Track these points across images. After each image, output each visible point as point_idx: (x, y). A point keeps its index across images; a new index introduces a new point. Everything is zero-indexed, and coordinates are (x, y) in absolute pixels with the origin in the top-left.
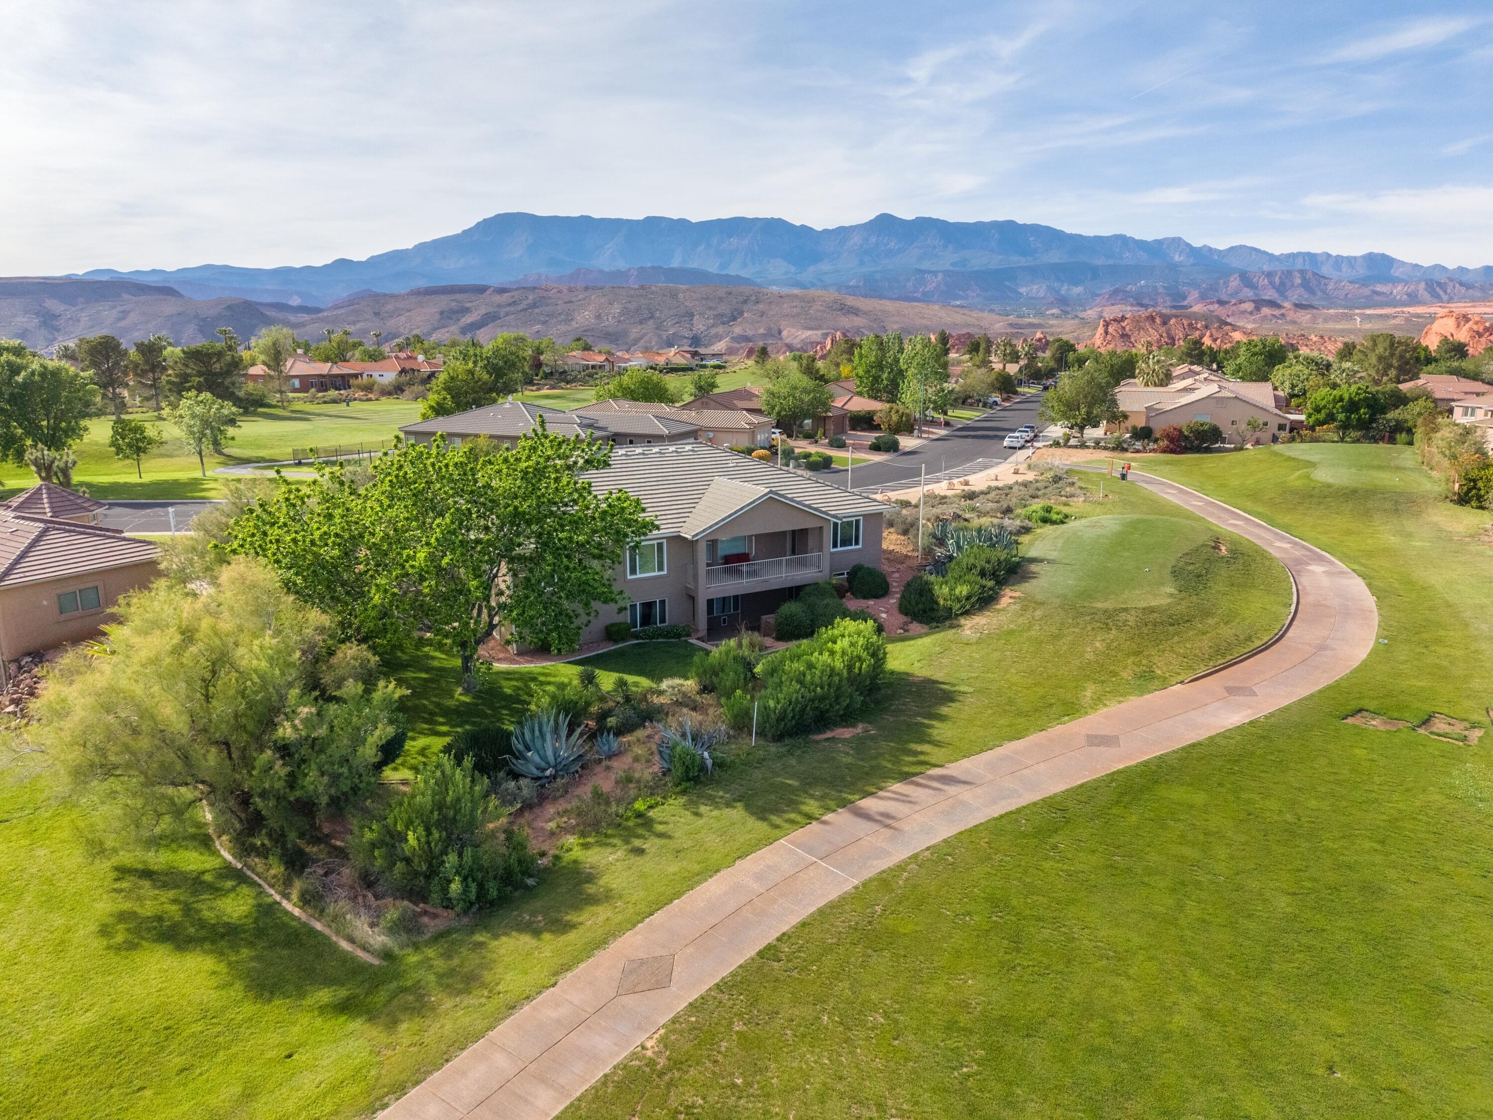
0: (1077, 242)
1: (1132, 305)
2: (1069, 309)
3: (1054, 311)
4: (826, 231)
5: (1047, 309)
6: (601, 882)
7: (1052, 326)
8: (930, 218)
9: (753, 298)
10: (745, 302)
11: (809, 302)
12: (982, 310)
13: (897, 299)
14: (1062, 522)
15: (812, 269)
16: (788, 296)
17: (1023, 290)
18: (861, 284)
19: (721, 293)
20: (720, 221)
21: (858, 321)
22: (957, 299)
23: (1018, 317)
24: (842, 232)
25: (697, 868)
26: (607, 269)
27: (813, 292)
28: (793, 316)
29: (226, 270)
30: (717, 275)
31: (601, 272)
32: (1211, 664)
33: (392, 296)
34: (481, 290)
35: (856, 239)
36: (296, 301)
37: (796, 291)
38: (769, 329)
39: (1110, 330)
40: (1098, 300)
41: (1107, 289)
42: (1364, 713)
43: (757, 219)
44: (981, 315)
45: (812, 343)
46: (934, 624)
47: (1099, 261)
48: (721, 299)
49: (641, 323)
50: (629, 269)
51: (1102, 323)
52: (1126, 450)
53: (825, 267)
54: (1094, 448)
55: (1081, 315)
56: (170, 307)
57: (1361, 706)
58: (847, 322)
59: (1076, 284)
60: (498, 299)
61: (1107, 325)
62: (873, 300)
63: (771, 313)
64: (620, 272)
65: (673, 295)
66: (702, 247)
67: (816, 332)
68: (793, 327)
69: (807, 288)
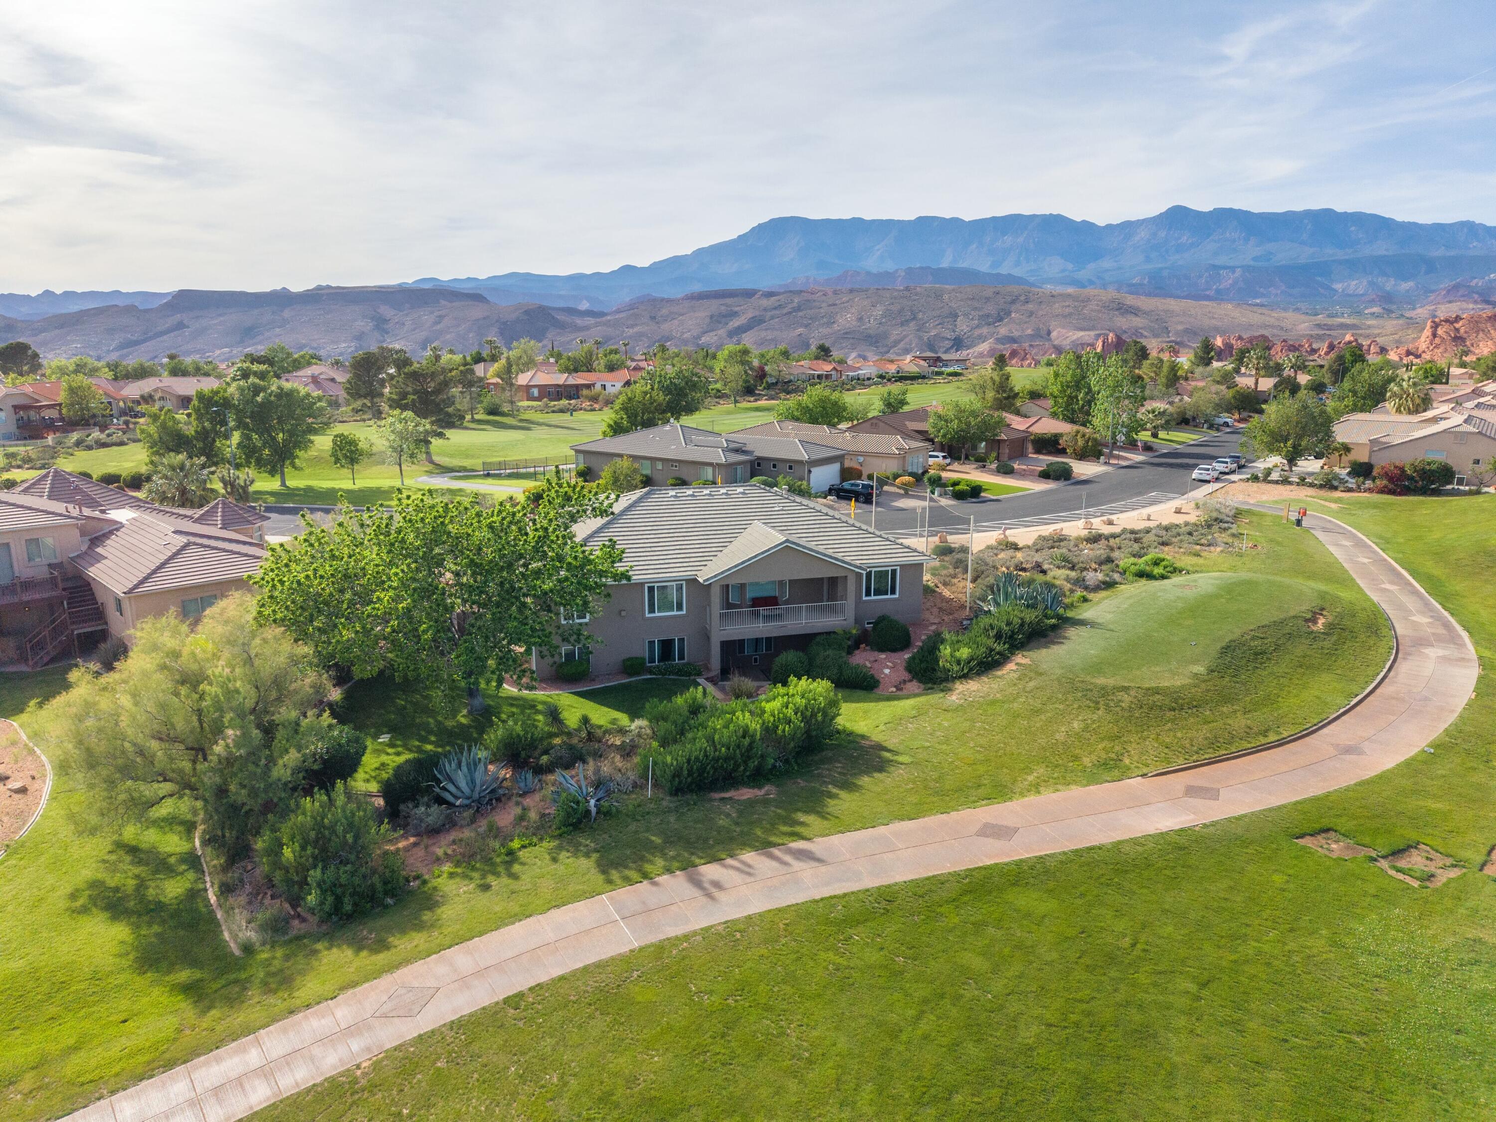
0: (1412, 231)
1: (1476, 302)
2: (1394, 307)
3: (1375, 310)
4: (1109, 227)
5: (1366, 308)
6: (439, 911)
7: (1369, 327)
8: (1231, 209)
9: (1022, 298)
10: (1013, 302)
11: (1083, 301)
12: (1285, 310)
13: (1186, 297)
14: (1163, 577)
15: (1092, 266)
16: (1061, 295)
17: (1338, 286)
18: (1145, 282)
19: (989, 293)
20: (994, 219)
21: (1137, 322)
22: (1255, 298)
23: (1329, 316)
24: (1127, 228)
25: (517, 909)
26: (874, 271)
27: (1090, 291)
28: (1065, 317)
29: (528, 277)
30: (988, 274)
31: (868, 273)
32: (1195, 758)
33: (669, 301)
34: (749, 294)
35: (1143, 234)
36: (584, 306)
37: (1070, 290)
38: (1038, 329)
39: (1440, 331)
40: (1432, 297)
41: (1446, 284)
42: (1332, 834)
43: (1034, 216)
44: (1284, 314)
45: (1082, 344)
46: (930, 685)
47: (1438, 252)
48: (988, 299)
49: (902, 324)
50: (897, 271)
51: (1429, 324)
52: (1335, 488)
53: (1107, 263)
54: (1298, 484)
55: (1408, 314)
56: (477, 312)
57: (1331, 825)
58: (1124, 322)
59: (1405, 279)
60: (765, 302)
61: (1436, 326)
62: (1156, 299)
63: (1041, 313)
64: (887, 274)
65: (938, 296)
66: (974, 246)
67: (1087, 333)
68: (1063, 327)
69: (1083, 286)
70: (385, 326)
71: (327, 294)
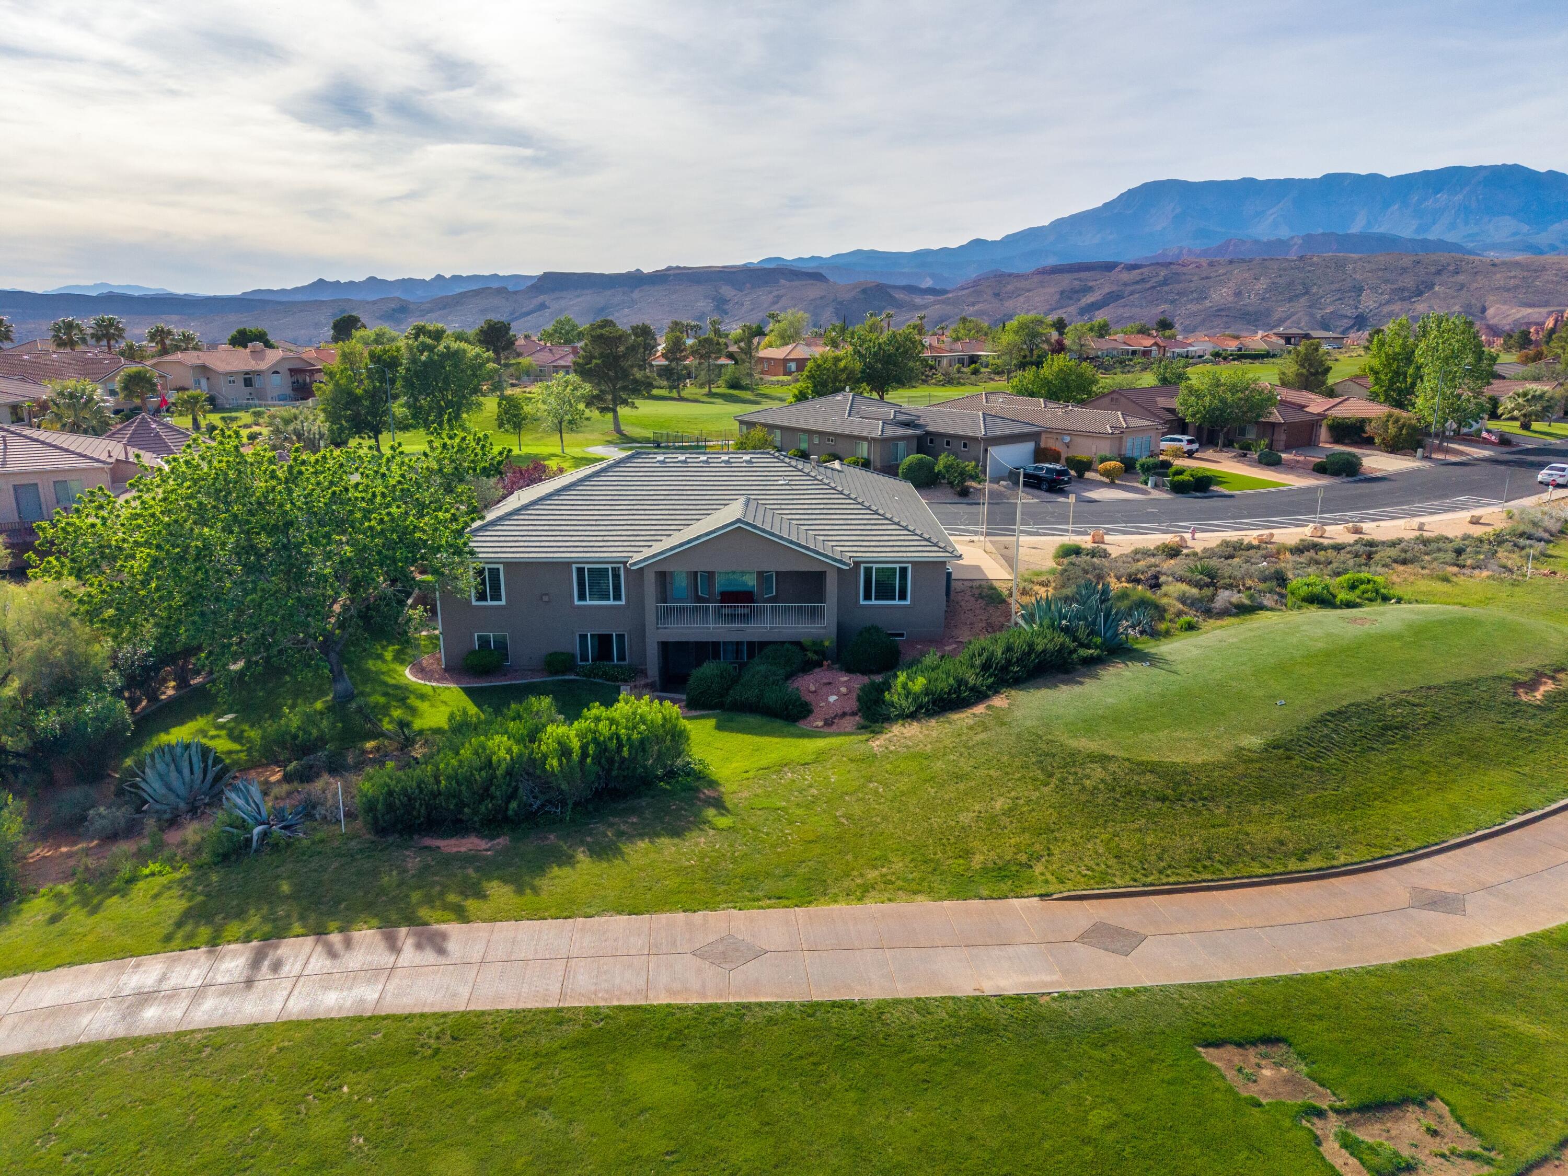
9: (1451, 268)
10: (1439, 273)
11: (1535, 271)
15: (1557, 227)
16: (1506, 263)
19: (1407, 261)
20: (1426, 173)
26: (1264, 239)
27: (1551, 258)
28: (1508, 290)
30: (1410, 240)
31: (1256, 242)
32: (1153, 879)
33: (1018, 276)
34: (1109, 267)
36: (928, 283)
37: (1519, 257)
38: (1469, 306)
42: (1279, 1050)
43: (1481, 168)
48: (1404, 270)
49: (1290, 300)
50: (1292, 238)
56: (814, 291)
57: (1291, 1033)
60: (1126, 276)
63: (1475, 285)
64: (1280, 242)
65: (1340, 266)
66: (1396, 207)
67: (1537, 310)
68: (1505, 303)
69: (1541, 252)
70: (726, 307)
71: (675, 275)
